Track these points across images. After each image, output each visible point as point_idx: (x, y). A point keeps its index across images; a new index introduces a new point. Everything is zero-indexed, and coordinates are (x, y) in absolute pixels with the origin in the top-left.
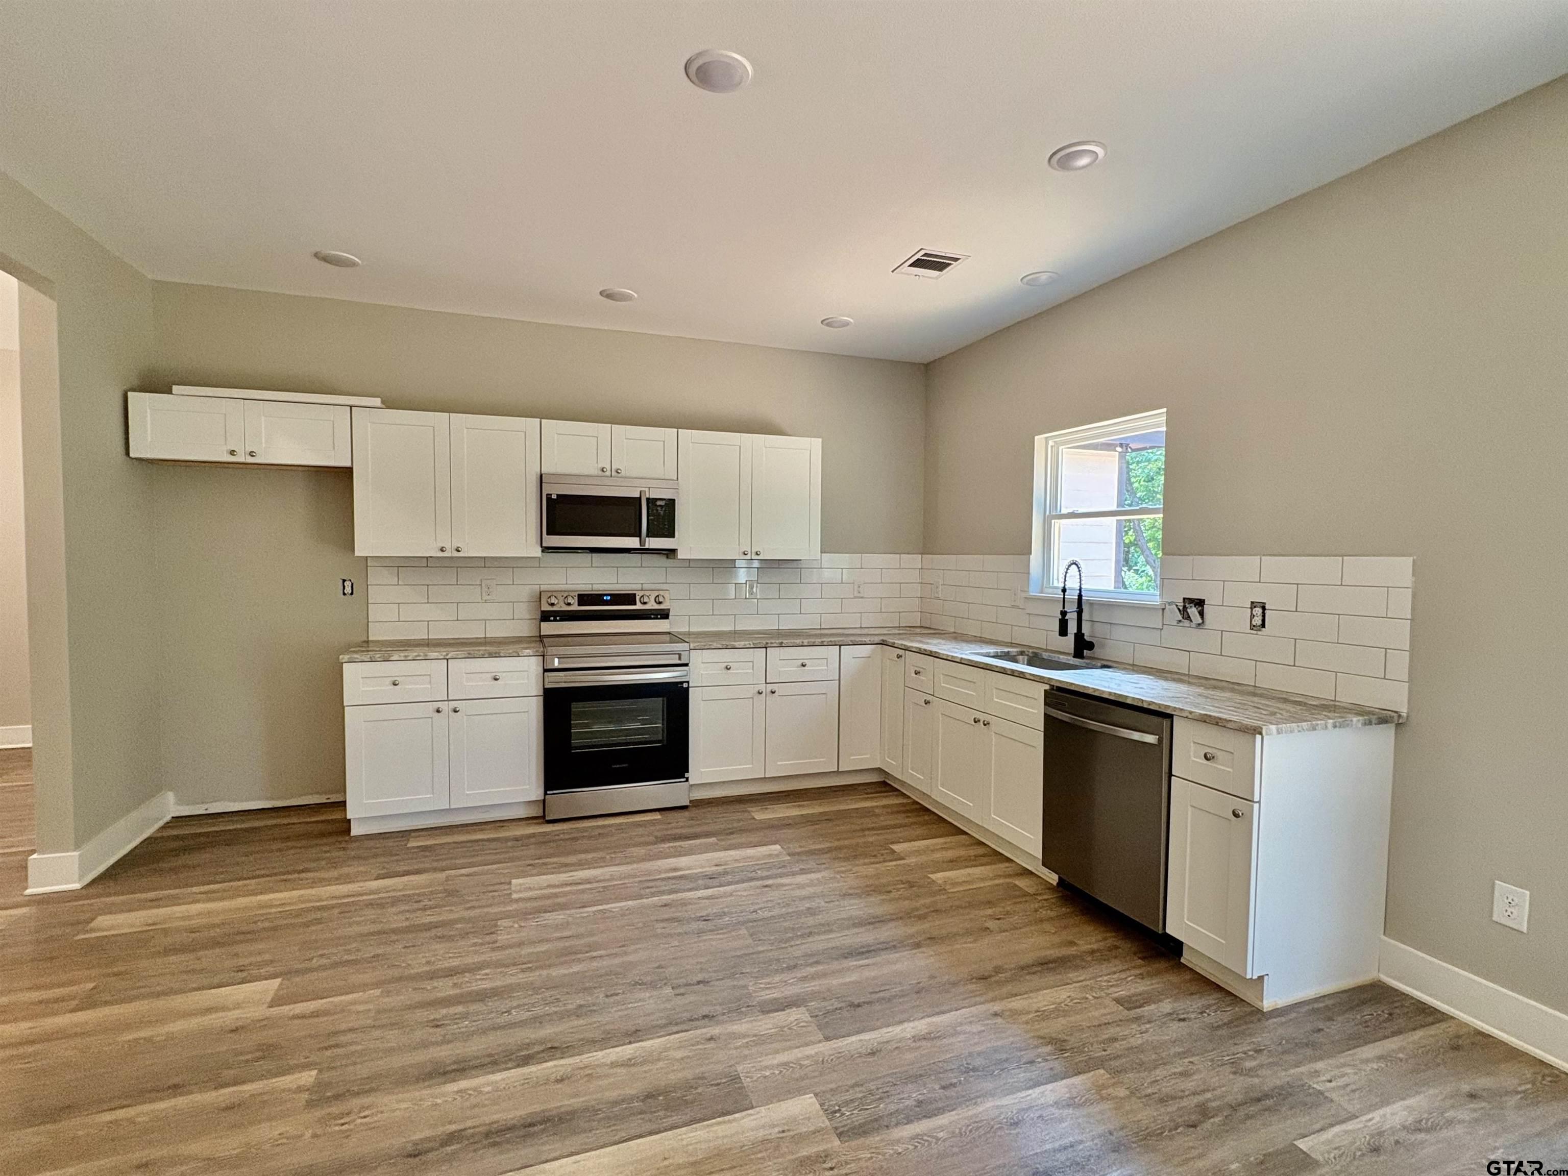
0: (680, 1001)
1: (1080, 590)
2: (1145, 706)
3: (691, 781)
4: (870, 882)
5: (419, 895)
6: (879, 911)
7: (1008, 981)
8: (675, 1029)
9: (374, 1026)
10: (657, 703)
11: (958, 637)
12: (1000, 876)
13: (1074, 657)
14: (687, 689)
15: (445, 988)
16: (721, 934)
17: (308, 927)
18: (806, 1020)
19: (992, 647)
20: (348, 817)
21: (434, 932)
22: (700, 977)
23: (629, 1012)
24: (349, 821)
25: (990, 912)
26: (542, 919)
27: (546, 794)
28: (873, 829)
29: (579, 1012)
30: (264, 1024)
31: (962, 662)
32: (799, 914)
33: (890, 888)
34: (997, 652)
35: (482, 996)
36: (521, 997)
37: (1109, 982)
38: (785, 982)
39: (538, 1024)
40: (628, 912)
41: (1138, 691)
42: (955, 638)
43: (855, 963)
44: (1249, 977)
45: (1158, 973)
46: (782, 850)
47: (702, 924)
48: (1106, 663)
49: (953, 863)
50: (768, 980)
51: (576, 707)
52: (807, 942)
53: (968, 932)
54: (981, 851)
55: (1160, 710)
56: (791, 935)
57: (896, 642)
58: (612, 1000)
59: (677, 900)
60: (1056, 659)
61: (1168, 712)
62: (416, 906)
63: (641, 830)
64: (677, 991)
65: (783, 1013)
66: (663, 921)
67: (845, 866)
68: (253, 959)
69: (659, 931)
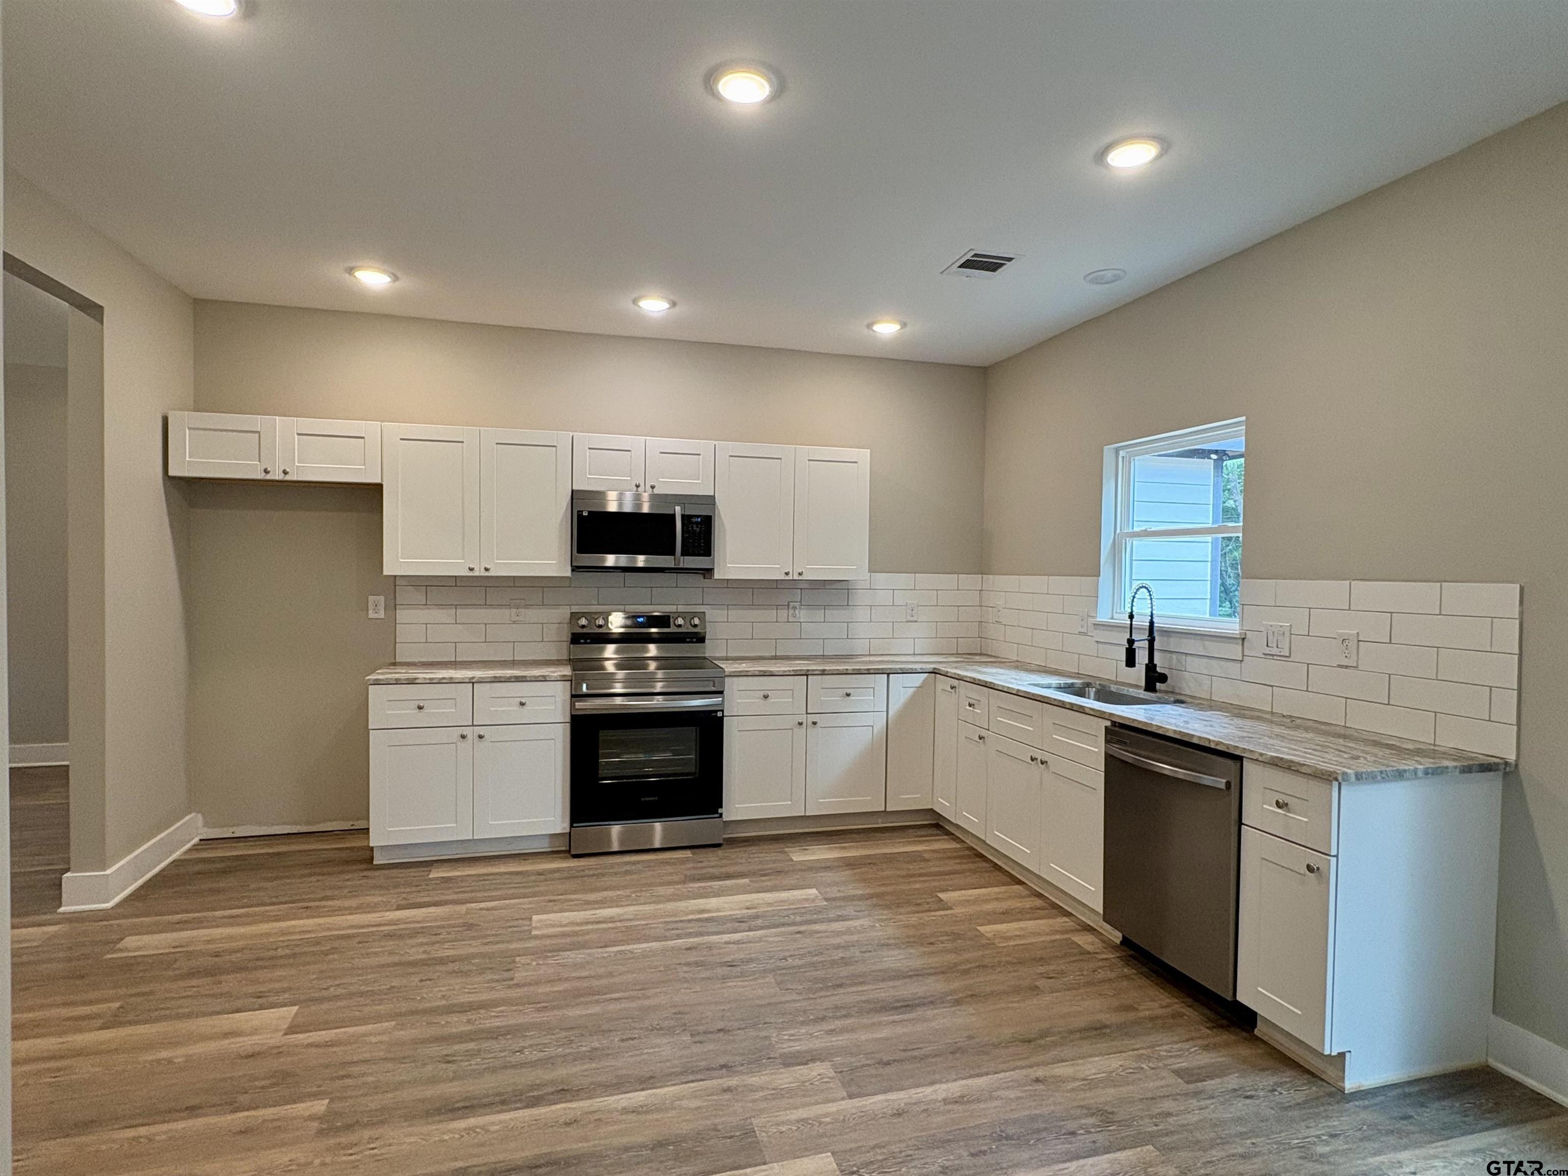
0: (696, 1049)
1: (1152, 616)
2: (1213, 746)
3: (725, 818)
4: (912, 932)
5: (438, 927)
6: (918, 963)
7: (1055, 1044)
8: (691, 1078)
9: (386, 1059)
10: (691, 733)
11: (1020, 666)
12: (1057, 932)
13: (1146, 690)
14: (722, 718)
15: (458, 1024)
16: (747, 981)
17: (327, 955)
18: (831, 1075)
19: (1057, 677)
20: (371, 845)
21: (451, 967)
22: (721, 1025)
23: (646, 1057)
24: (372, 849)
25: (1041, 969)
26: (559, 958)
27: (571, 826)
28: (921, 875)
29: (592, 1055)
30: (278, 1052)
31: (1018, 694)
32: (833, 963)
33: (933, 940)
34: (1060, 684)
35: (494, 1034)
36: (537, 1036)
37: (1170, 1052)
38: (811, 1034)
39: (550, 1066)
40: (650, 953)
41: (1208, 729)
42: (1016, 668)
43: (886, 1019)
44: (1327, 1052)
45: (1227, 1045)
46: (819, 895)
47: (726, 970)
48: (1179, 697)
49: (1006, 916)
50: (792, 1032)
51: (604, 735)
52: (838, 994)
53: (1016, 990)
54: (1038, 902)
55: (1227, 751)
56: (821, 986)
57: (949, 670)
58: (626, 1044)
59: (703, 944)
60: (1125, 692)
61: (1237, 753)
62: (434, 938)
63: (669, 869)
64: (697, 1039)
65: (806, 1066)
66: (688, 964)
67: (886, 914)
68: (271, 986)
69: (681, 975)
